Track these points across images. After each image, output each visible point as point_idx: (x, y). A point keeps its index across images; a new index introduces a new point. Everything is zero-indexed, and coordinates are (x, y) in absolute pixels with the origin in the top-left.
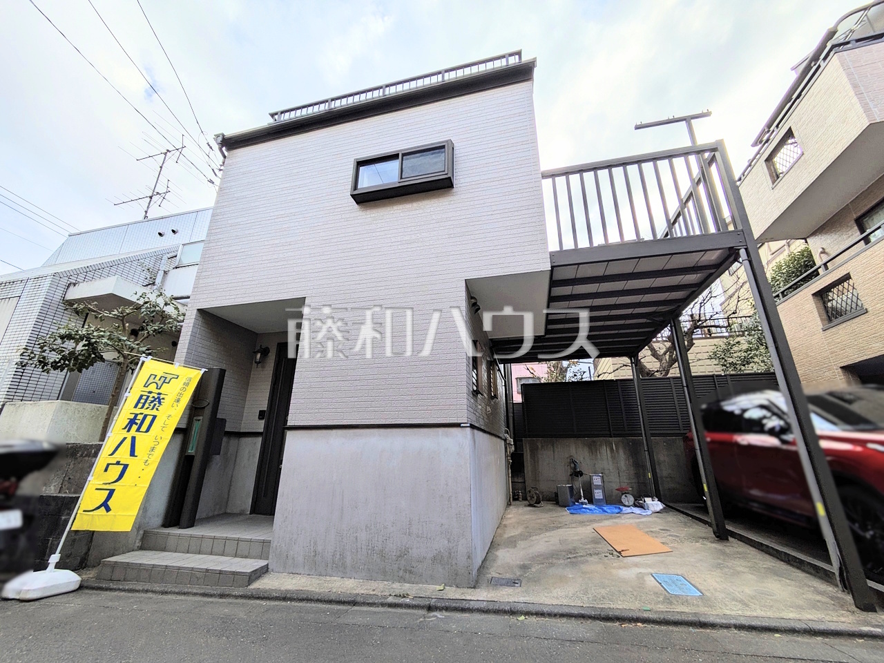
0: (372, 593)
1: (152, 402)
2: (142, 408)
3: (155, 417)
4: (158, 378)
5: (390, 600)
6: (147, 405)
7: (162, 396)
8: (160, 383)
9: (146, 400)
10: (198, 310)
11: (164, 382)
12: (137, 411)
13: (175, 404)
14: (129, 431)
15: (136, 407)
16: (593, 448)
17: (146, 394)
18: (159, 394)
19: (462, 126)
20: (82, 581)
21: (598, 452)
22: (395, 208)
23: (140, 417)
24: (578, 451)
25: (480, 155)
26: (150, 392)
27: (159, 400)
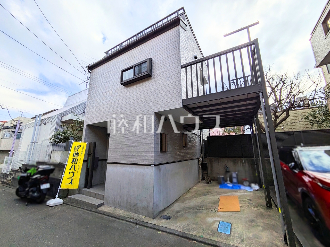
0: (125, 216)
1: (77, 155)
2: (75, 157)
3: (78, 159)
4: (76, 147)
5: (128, 219)
6: (76, 156)
7: (78, 153)
8: (77, 149)
9: (75, 154)
10: (86, 125)
11: (78, 148)
12: (74, 158)
13: (81, 155)
14: (73, 163)
15: (73, 156)
16: (235, 162)
17: (75, 152)
18: (78, 152)
19: (155, 50)
20: (64, 202)
21: (237, 164)
22: (134, 86)
23: (75, 159)
24: (229, 163)
25: (161, 61)
26: (76, 152)
27: (78, 154)
